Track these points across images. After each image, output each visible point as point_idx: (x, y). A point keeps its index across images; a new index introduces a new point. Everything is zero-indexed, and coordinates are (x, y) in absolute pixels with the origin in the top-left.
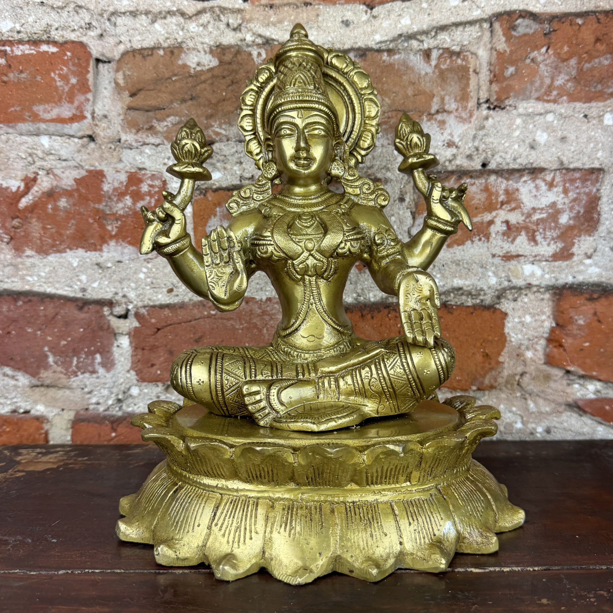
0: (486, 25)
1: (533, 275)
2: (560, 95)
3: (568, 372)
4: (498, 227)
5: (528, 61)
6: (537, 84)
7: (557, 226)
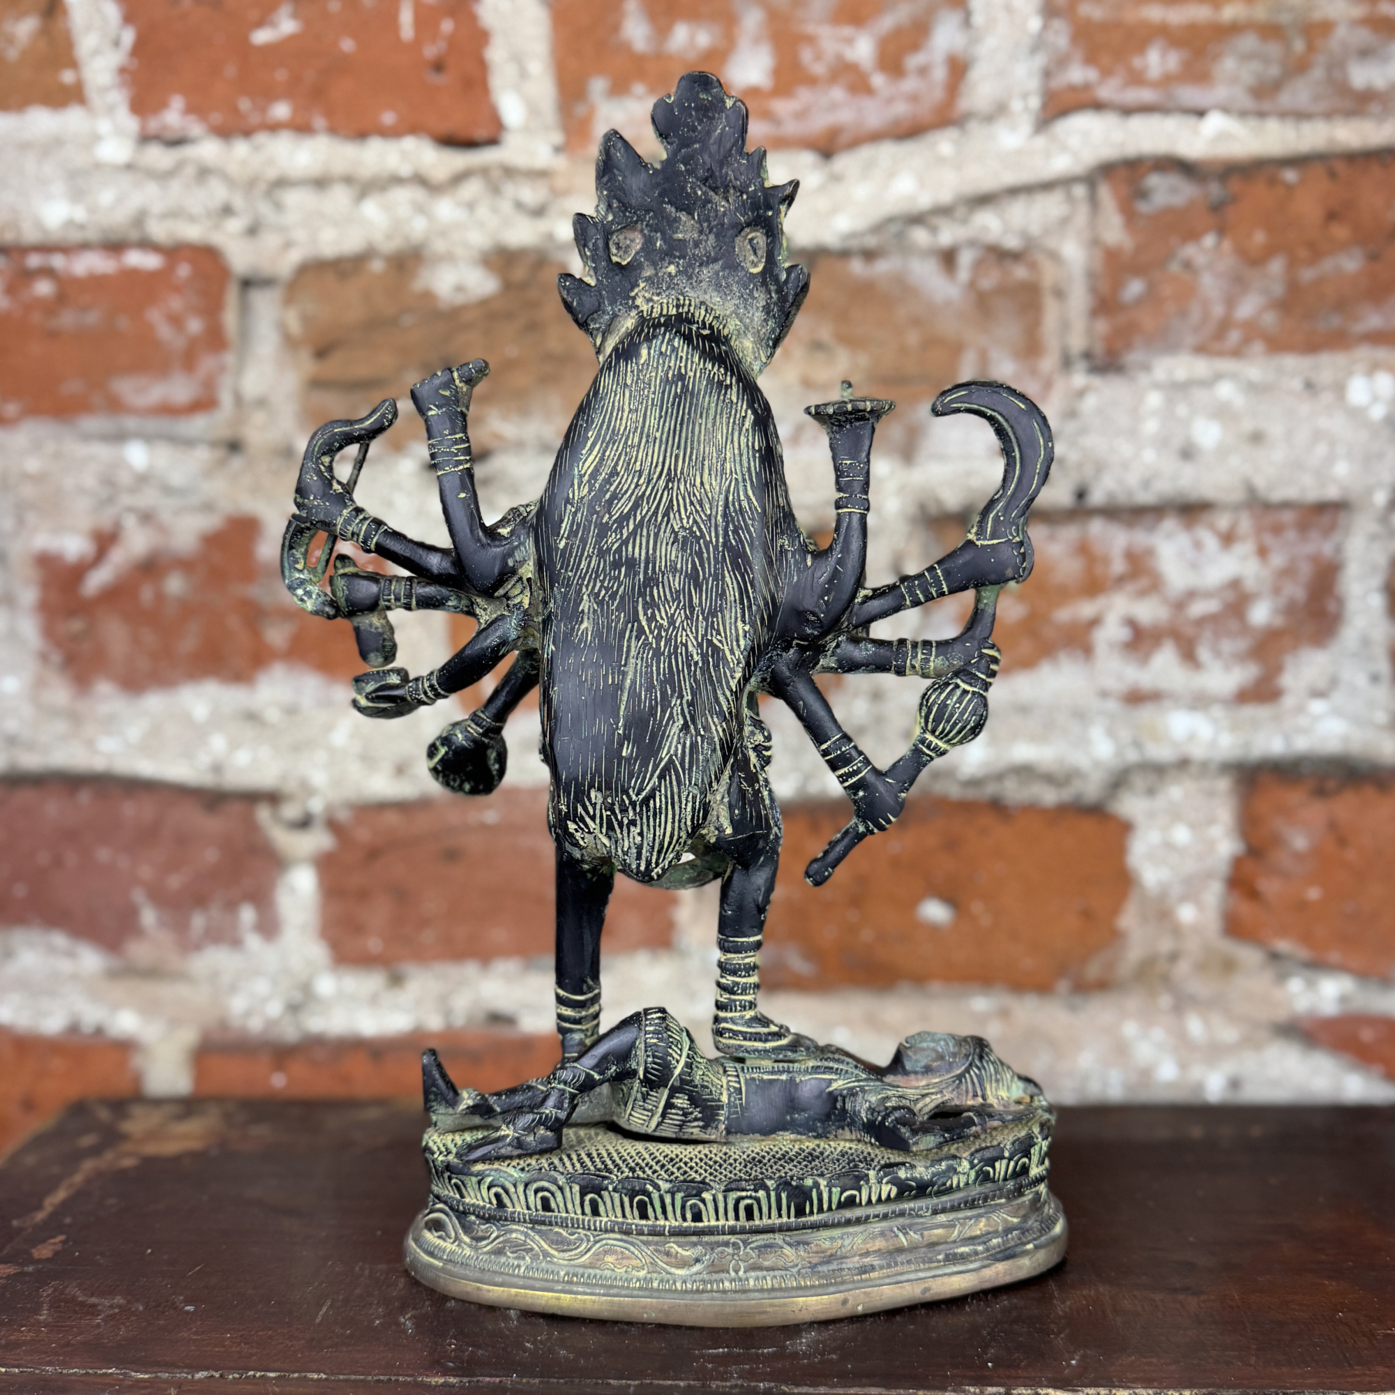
0: (1080, 191)
1: (1192, 737)
2: (1247, 340)
3: (1275, 957)
4: (1111, 632)
5: (1174, 267)
6: (1195, 315)
7: (1245, 628)
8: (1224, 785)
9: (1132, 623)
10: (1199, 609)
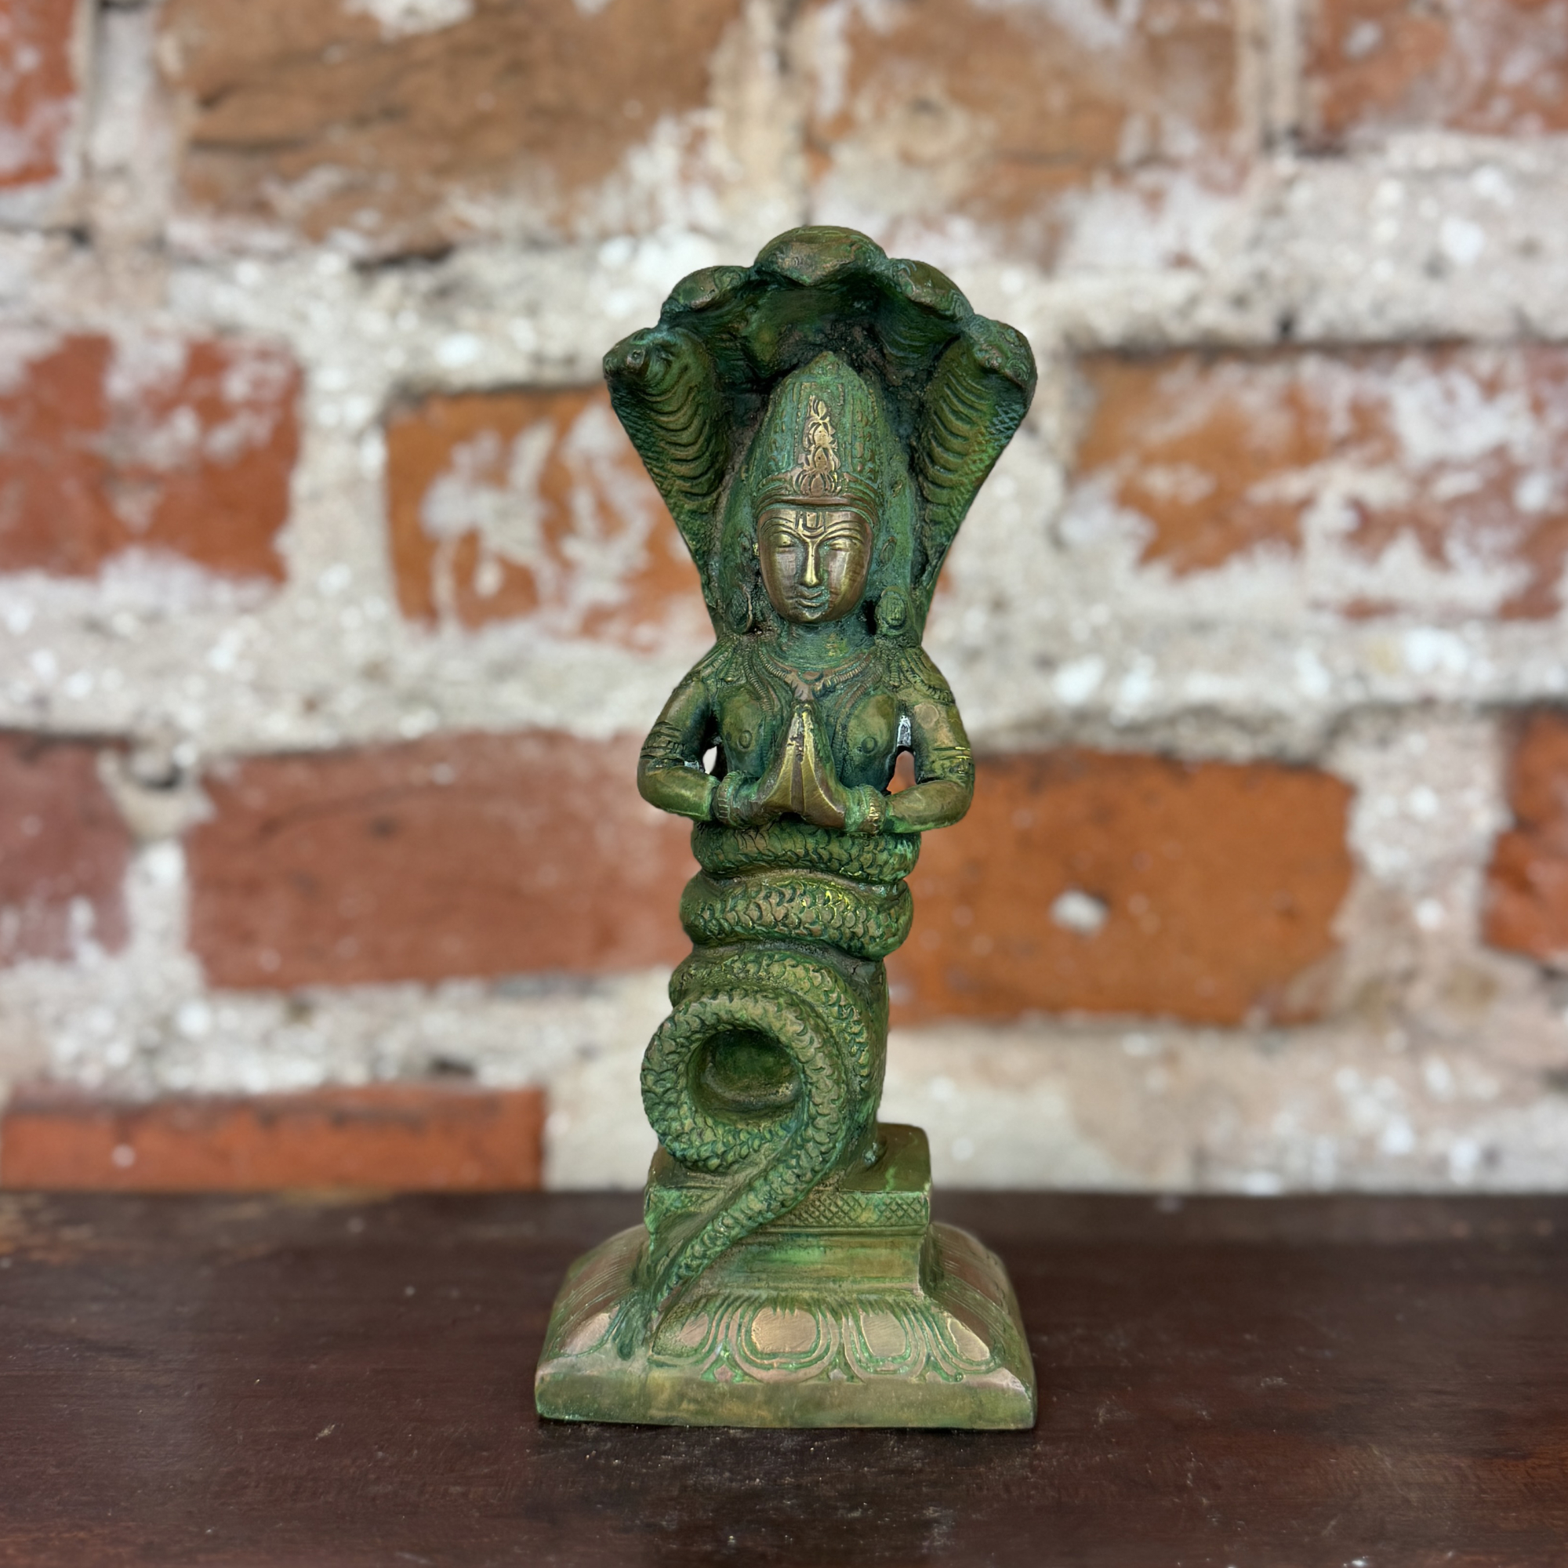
1: (1437, 668)
2: (1517, 113)
3: (1550, 974)
4: (1329, 517)
5: (1417, 11)
6: (1447, 74)
7: (1513, 514)
8: (1484, 732)
9: (1358, 506)
10: (1450, 486)
